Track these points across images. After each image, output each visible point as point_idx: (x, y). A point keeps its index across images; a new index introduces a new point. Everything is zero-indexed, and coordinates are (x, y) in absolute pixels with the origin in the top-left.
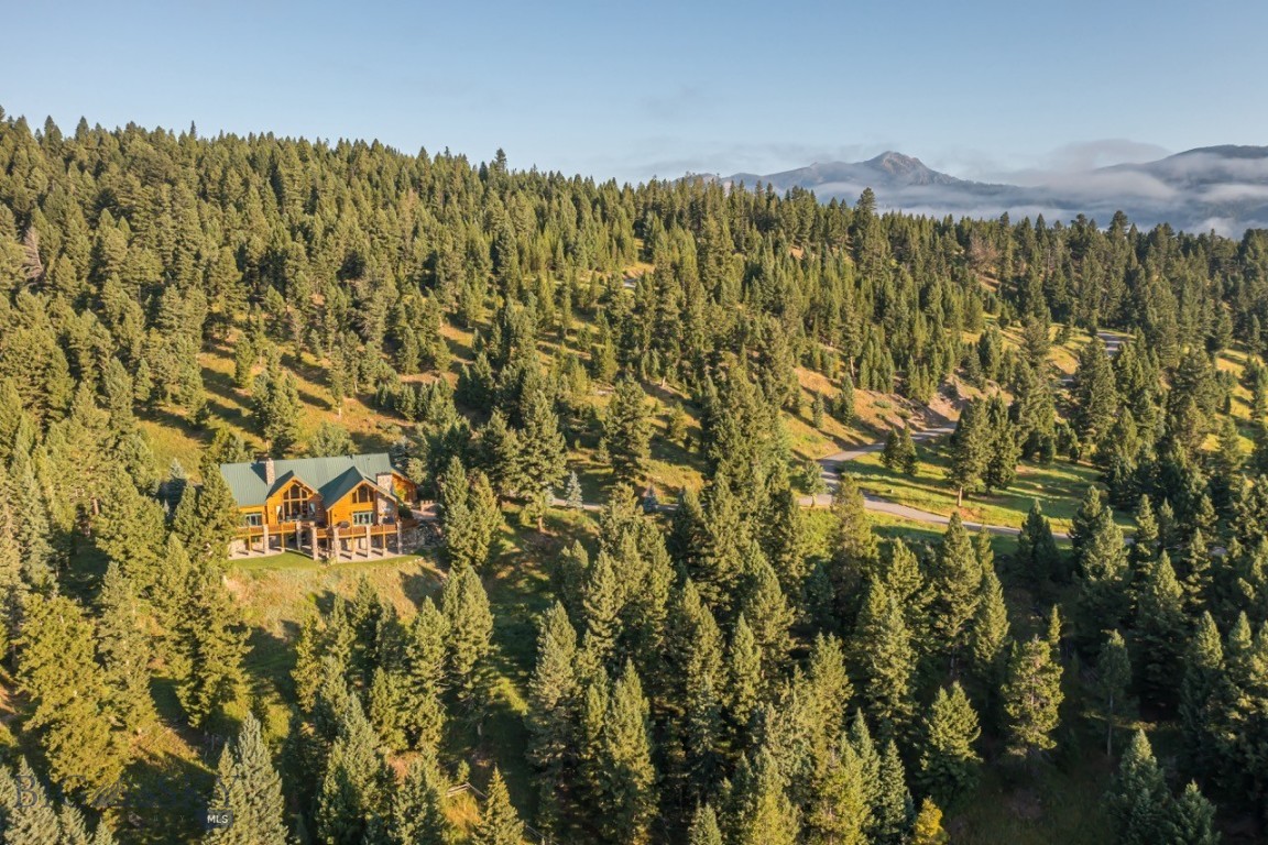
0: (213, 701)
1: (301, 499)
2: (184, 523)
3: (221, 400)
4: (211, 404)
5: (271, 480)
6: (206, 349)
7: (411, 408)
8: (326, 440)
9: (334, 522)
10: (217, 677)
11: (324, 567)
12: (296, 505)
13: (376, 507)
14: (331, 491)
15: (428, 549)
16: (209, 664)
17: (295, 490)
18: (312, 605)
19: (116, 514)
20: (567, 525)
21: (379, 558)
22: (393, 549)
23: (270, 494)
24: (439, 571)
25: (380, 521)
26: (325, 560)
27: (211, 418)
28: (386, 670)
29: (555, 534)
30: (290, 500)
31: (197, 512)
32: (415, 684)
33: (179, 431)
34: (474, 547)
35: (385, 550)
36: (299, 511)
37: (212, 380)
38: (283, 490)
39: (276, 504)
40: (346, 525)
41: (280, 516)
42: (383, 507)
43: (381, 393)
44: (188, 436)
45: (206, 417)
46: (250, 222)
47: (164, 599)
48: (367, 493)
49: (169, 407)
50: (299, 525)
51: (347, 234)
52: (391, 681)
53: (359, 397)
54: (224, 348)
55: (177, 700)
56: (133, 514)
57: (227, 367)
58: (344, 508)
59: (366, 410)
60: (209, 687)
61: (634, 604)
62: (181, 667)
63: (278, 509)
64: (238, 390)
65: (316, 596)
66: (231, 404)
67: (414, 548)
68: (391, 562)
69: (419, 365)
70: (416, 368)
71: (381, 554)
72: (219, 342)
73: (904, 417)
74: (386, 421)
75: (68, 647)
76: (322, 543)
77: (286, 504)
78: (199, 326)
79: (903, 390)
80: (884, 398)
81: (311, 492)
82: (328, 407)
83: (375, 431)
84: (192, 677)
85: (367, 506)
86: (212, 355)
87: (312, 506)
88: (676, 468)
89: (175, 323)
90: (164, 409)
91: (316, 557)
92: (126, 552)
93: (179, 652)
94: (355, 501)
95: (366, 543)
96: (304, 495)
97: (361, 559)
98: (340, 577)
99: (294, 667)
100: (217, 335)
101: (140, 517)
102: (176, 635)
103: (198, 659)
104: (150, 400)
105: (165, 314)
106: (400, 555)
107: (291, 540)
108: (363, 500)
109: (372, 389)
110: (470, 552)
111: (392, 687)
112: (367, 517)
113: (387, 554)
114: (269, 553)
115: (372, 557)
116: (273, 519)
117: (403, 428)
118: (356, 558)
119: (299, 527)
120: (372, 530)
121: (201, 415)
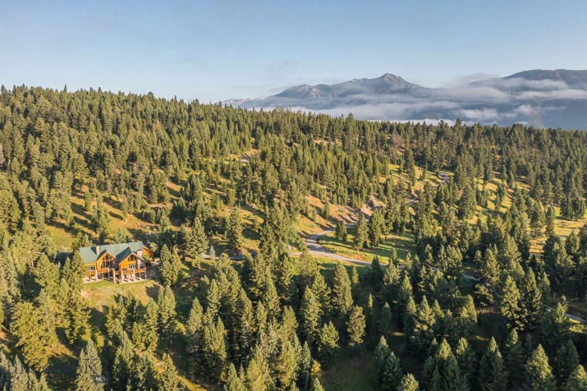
0: (78, 335)
1: (109, 260)
2: (66, 272)
3: (79, 217)
4: (75, 218)
5: (98, 253)
6: (73, 195)
7: (154, 219)
8: (120, 235)
9: (122, 269)
10: (79, 327)
11: (118, 285)
12: (107, 262)
13: (137, 262)
14: (120, 257)
15: (156, 277)
16: (77, 322)
17: (107, 257)
18: (113, 299)
19: (42, 270)
20: (209, 266)
21: (138, 281)
22: (143, 278)
23: (98, 259)
24: (160, 285)
25: (139, 267)
26: (118, 282)
27: (76, 224)
28: (137, 323)
29: (204, 270)
30: (105, 261)
31: (71, 268)
32: (147, 327)
33: (63, 230)
34: (172, 277)
35: (140, 278)
36: (108, 264)
37: (76, 208)
38: (102, 257)
39: (100, 262)
40: (126, 269)
41: (102, 266)
42: (139, 262)
43: (142, 212)
44: (67, 232)
45: (74, 224)
46: (90, 140)
47: (60, 301)
48: (133, 258)
49: (59, 220)
50: (109, 270)
51: (129, 145)
52: (139, 326)
53: (134, 214)
54: (80, 194)
55: (65, 335)
56: (48, 269)
57: (81, 202)
58: (125, 263)
59: (137, 219)
60: (76, 330)
61: (225, 297)
62: (66, 324)
63: (101, 264)
64: (86, 212)
65: (114, 296)
66: (83, 218)
67: (151, 277)
68: (142, 283)
69: (158, 200)
70: (156, 201)
72: (78, 191)
73: (350, 216)
74: (145, 224)
75: (30, 319)
76: (117, 276)
77: (104, 262)
78: (70, 186)
79: (350, 204)
80: (342, 208)
81: (113, 257)
82: (122, 219)
83: (140, 228)
84: (71, 327)
85: (134, 262)
86: (75, 197)
87: (114, 263)
88: (254, 241)
89: (60, 186)
90: (57, 221)
91: (115, 282)
92: (46, 283)
93: (66, 318)
94: (129, 261)
95: (134, 275)
96: (110, 258)
97: (132, 282)
98: (123, 289)
99: (106, 322)
100: (77, 189)
101: (50, 270)
102: (65, 313)
103: (72, 321)
104: (51, 218)
105: (56, 183)
106: (146, 280)
107: (106, 275)
108: (132, 260)
109: (139, 211)
110: (171, 278)
111: (139, 328)
112: (133, 266)
113: (141, 280)
114: (98, 280)
115: (135, 281)
116: (99, 268)
117: (151, 226)
118: (129, 281)
120: (135, 271)
121: (72, 224)
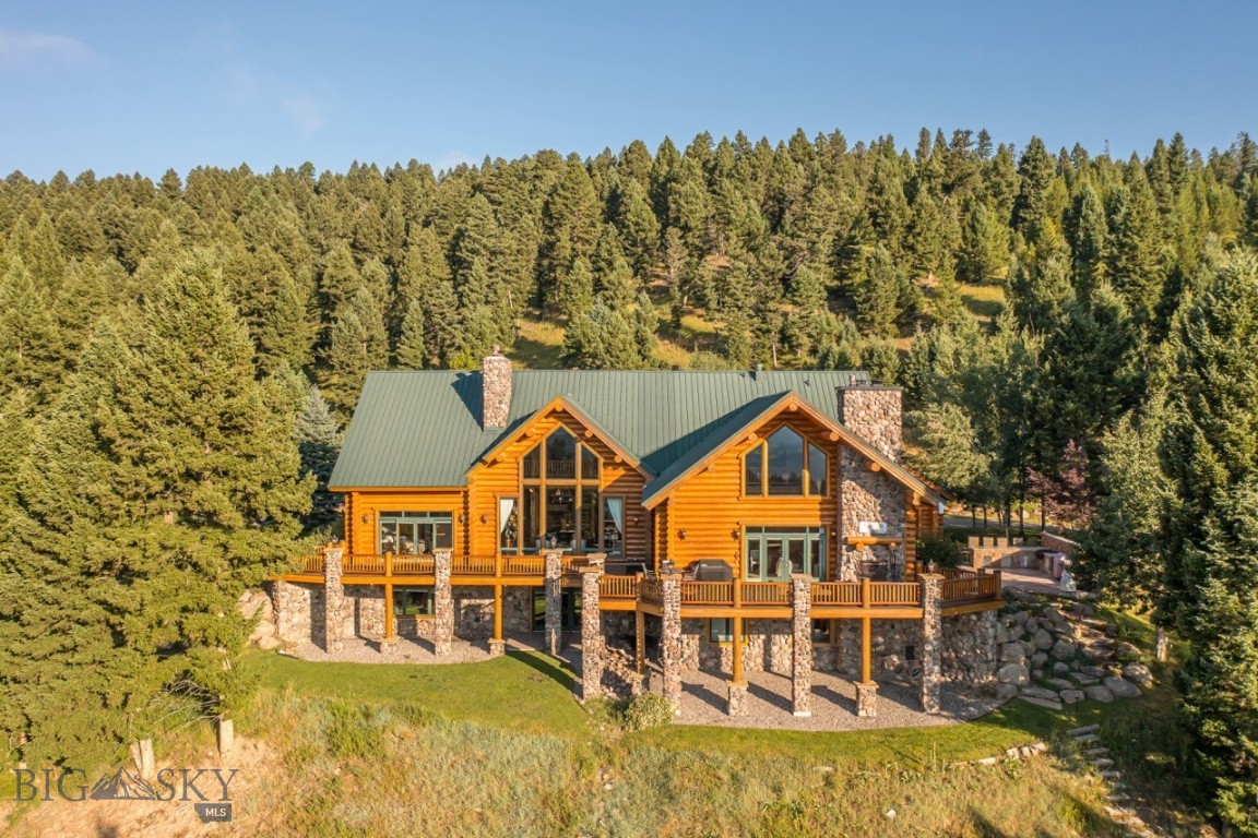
1: (579, 482)
5: (496, 414)
12: (561, 505)
13: (833, 511)
17: (564, 448)
21: (838, 720)
25: (848, 573)
26: (622, 706)
30: (544, 482)
35: (869, 687)
39: (498, 490)
40: (721, 573)
41: (507, 537)
42: (864, 521)
50: (556, 563)
58: (714, 513)
63: (506, 507)
67: (987, 692)
70: (890, 330)
71: (852, 706)
76: (619, 631)
77: (530, 496)
81: (611, 462)
85: (803, 510)
87: (615, 507)
91: (592, 686)
94: (753, 484)
95: (793, 654)
96: (591, 469)
97: (766, 717)
106: (933, 720)
108: (785, 485)
112: (796, 553)
113: (876, 710)
114: (451, 652)
115: (809, 714)
116: (484, 541)
118: (745, 711)
119: (552, 574)
120: (816, 601)
